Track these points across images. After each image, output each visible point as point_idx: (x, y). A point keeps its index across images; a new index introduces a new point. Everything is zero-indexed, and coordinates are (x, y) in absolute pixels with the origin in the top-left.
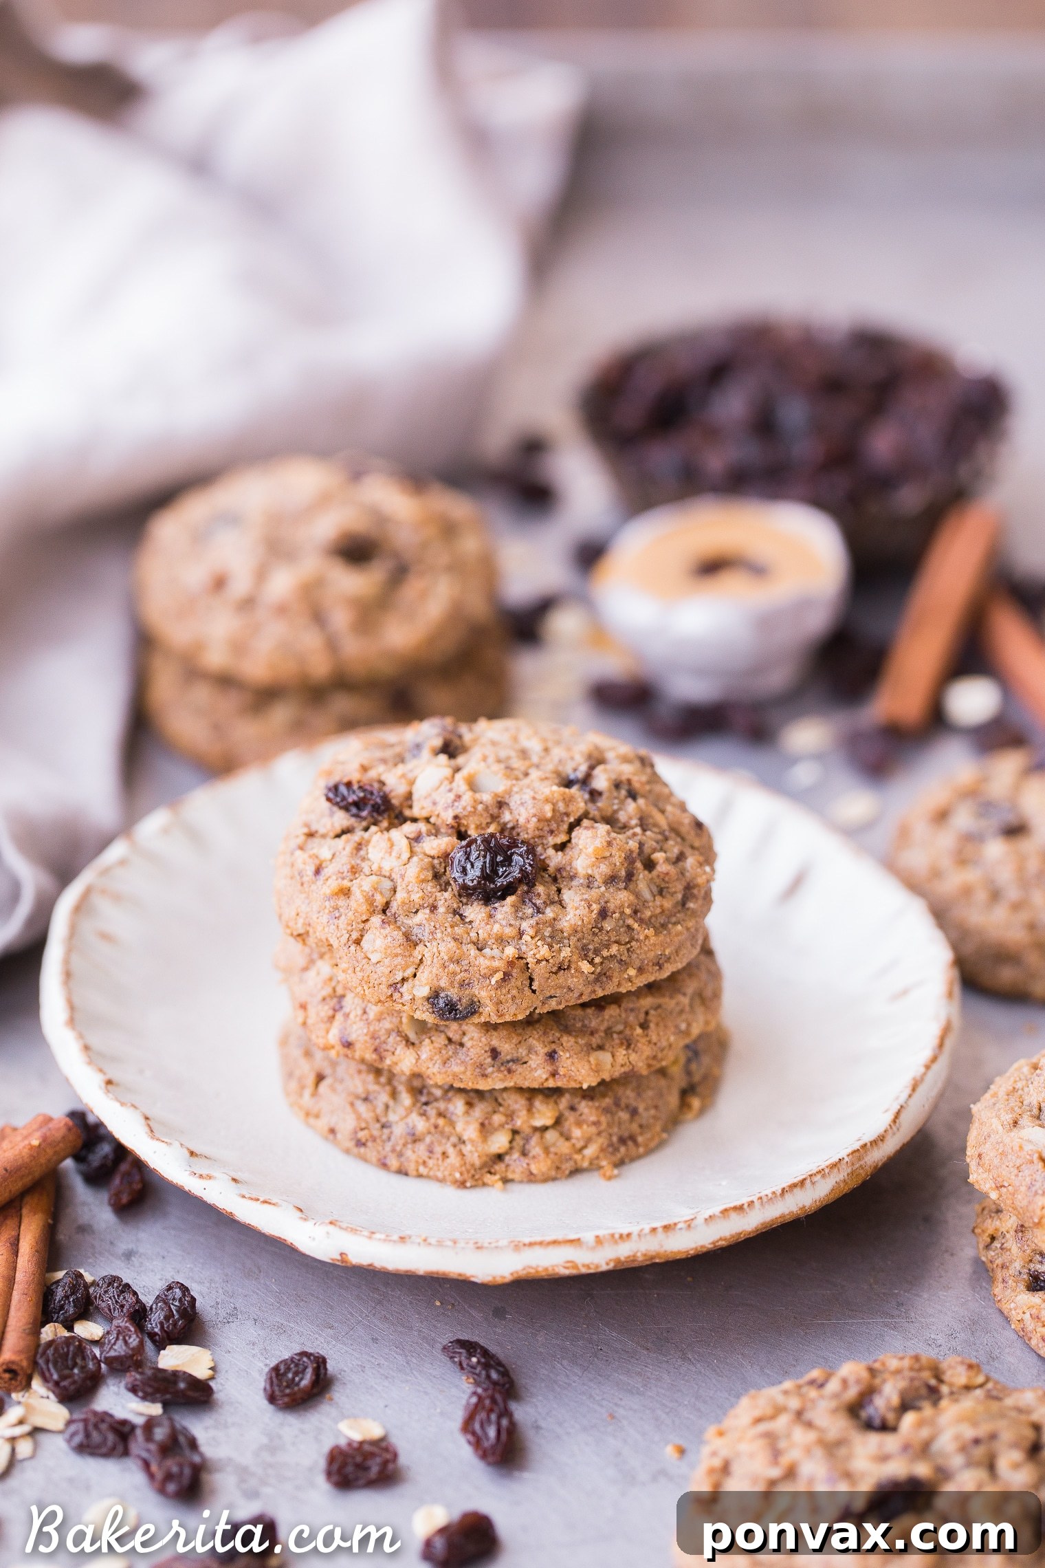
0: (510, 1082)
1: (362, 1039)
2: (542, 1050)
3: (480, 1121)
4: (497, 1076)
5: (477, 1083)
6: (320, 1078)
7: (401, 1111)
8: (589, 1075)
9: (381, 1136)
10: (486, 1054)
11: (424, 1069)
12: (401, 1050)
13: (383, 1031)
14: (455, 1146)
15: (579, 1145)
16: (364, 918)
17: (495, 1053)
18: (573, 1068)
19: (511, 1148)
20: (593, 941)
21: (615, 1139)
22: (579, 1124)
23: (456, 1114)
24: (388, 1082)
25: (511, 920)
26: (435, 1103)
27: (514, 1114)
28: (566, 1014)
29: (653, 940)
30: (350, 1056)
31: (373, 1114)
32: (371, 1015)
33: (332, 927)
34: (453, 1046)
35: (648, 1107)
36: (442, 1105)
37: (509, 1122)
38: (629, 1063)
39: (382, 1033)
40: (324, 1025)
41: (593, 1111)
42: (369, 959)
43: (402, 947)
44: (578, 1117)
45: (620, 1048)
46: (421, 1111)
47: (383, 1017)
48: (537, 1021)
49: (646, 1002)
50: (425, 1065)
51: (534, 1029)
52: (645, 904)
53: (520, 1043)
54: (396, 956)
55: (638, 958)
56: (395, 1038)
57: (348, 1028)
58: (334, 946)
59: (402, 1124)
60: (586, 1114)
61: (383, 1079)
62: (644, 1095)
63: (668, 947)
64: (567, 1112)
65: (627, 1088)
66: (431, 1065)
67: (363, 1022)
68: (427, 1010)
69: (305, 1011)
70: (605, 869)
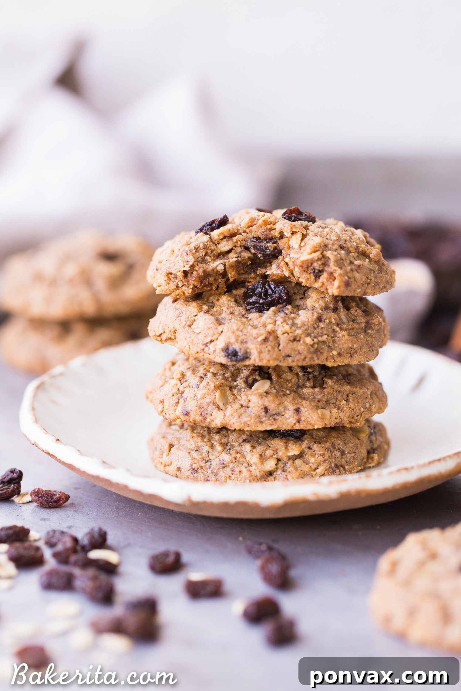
0: (275, 426)
1: (194, 409)
2: (291, 408)
3: (260, 453)
4: (268, 422)
5: (257, 427)
6: (171, 446)
7: (216, 453)
8: (318, 420)
9: (205, 467)
10: (262, 410)
11: (228, 421)
12: (216, 413)
13: (206, 403)
14: (246, 468)
15: (314, 467)
16: (195, 314)
17: (266, 410)
18: (309, 417)
19: (277, 468)
20: (314, 332)
21: (333, 465)
22: (313, 455)
23: (246, 452)
24: (208, 441)
25: (271, 318)
26: (234, 448)
27: (277, 449)
28: (304, 393)
29: (347, 337)
30: (188, 420)
31: (201, 456)
32: (199, 396)
33: (177, 321)
34: (244, 408)
35: (350, 452)
36: (239, 449)
37: (275, 454)
38: (339, 418)
39: (205, 405)
40: (173, 408)
41: (321, 449)
42: (195, 333)
43: (213, 324)
44: (312, 452)
45: (334, 409)
46: (227, 453)
47: (205, 397)
48: (289, 394)
49: (347, 388)
50: (229, 419)
51: (288, 398)
52: (344, 323)
53: (280, 404)
54: (209, 329)
55: (339, 347)
56: (212, 407)
57: (186, 405)
58: (177, 329)
59: (217, 460)
60: (317, 451)
61: (206, 440)
62: (348, 445)
63: (356, 344)
64: (306, 450)
65: (339, 435)
66: (232, 418)
67: (194, 400)
68: (222, 356)
69: (163, 404)
70: (321, 303)
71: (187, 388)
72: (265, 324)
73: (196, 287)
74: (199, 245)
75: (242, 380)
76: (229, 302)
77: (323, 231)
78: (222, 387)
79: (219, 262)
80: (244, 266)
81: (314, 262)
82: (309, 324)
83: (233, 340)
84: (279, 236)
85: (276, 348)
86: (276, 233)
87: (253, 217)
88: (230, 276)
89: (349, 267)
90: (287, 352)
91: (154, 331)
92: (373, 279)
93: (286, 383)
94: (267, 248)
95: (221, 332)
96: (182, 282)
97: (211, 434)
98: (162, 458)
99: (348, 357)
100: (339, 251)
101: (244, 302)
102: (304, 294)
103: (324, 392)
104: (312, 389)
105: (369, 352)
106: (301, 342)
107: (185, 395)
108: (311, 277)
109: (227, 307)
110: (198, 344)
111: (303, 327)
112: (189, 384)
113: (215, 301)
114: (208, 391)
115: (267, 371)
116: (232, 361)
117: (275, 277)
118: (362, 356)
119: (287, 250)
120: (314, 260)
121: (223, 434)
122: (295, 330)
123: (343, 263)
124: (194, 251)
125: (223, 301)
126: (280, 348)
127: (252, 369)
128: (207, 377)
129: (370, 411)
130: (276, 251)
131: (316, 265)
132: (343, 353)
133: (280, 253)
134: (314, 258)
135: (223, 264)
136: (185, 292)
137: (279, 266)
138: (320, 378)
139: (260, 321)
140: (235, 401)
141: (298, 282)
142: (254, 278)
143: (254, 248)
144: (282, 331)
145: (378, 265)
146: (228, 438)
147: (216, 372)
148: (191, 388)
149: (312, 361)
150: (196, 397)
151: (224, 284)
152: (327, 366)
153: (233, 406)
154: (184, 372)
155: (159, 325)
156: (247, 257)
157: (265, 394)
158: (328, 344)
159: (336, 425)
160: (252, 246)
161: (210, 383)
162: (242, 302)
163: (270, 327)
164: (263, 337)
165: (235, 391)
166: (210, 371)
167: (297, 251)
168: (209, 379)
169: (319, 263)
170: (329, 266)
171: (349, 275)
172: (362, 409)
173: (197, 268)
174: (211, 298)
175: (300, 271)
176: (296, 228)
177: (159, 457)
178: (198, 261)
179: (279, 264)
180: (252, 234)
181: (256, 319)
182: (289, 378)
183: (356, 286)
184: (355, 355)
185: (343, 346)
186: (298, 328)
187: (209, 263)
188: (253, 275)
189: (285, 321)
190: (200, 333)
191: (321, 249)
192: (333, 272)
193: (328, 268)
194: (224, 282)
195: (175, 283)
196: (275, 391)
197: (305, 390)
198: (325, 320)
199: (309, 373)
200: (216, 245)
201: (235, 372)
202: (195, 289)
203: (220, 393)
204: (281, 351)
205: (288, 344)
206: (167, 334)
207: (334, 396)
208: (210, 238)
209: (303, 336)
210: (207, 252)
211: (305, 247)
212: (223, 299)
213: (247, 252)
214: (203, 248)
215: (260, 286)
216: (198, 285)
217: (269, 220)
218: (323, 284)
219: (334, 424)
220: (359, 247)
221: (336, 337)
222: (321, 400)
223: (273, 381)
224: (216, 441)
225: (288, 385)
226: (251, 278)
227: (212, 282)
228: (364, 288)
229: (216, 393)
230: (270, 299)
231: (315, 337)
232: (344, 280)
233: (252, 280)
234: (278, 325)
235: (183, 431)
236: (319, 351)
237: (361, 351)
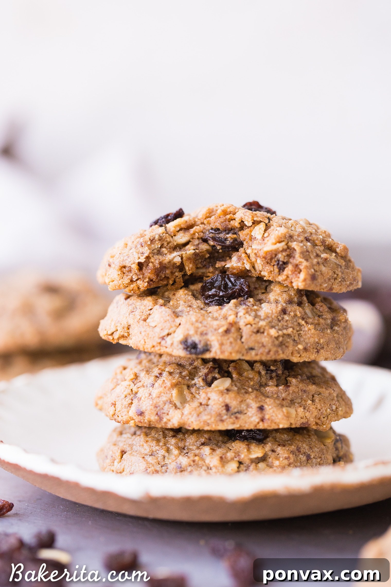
0: (237, 425)
1: (148, 408)
2: (254, 405)
3: (220, 456)
4: (229, 421)
7: (173, 457)
8: (283, 419)
9: (161, 471)
10: (223, 408)
11: (186, 420)
12: (173, 412)
13: (162, 402)
14: (205, 471)
17: (227, 407)
18: (274, 414)
19: (239, 472)
20: (278, 324)
22: (277, 458)
23: (205, 455)
24: (164, 445)
25: (232, 310)
26: (193, 452)
27: (239, 452)
28: (267, 391)
29: (313, 331)
30: (142, 421)
31: (156, 461)
32: (154, 395)
33: (131, 316)
34: (203, 406)
35: (316, 457)
36: (197, 452)
37: (236, 456)
38: (305, 418)
39: (161, 404)
40: (126, 410)
41: (286, 452)
42: (150, 326)
43: (170, 316)
44: (276, 455)
45: (300, 408)
46: (184, 456)
47: (161, 395)
48: (251, 392)
49: (312, 388)
50: (187, 418)
51: (250, 395)
52: (309, 318)
53: (242, 401)
54: (166, 321)
55: (304, 341)
56: (169, 405)
57: (141, 405)
58: (131, 324)
59: (174, 463)
60: (281, 454)
61: (161, 444)
62: (314, 450)
63: (322, 338)
64: (270, 453)
65: (304, 439)
66: (190, 417)
67: (149, 399)
68: (180, 348)
69: (115, 407)
70: (285, 296)
71: (141, 388)
72: (226, 316)
73: (152, 280)
74: (154, 237)
75: (200, 378)
76: (187, 296)
77: (288, 223)
78: (179, 385)
79: (175, 254)
80: (202, 259)
81: (279, 253)
82: (273, 316)
83: (192, 332)
84: (239, 226)
85: (239, 341)
86: (236, 224)
87: (211, 208)
88: (187, 268)
89: (316, 260)
90: (251, 344)
91: (106, 330)
92: (340, 274)
93: (248, 381)
94: (226, 239)
95: (178, 324)
96: (137, 275)
97: (167, 438)
98: (113, 465)
99: (314, 353)
100: (305, 242)
101: (203, 296)
102: (266, 289)
103: (289, 390)
104: (275, 387)
105: (336, 349)
106: (265, 334)
107: (139, 395)
108: (275, 269)
109: (184, 300)
110: (154, 337)
111: (267, 319)
112: (143, 384)
113: (171, 296)
114: (165, 389)
115: (227, 370)
116: (191, 353)
117: (235, 271)
118: (329, 353)
119: (248, 242)
120: (278, 250)
121: (180, 438)
122: (259, 322)
123: (309, 255)
124: (149, 243)
125: (179, 295)
126: (243, 340)
127: (211, 367)
128: (162, 376)
129: (337, 414)
130: (236, 242)
131: (281, 257)
132: (309, 348)
133: (241, 244)
134: (278, 249)
135: (180, 257)
136: (141, 286)
137: (239, 258)
138: (283, 378)
139: (221, 313)
140: (193, 400)
141: (260, 276)
142: (212, 273)
143: (212, 239)
144: (244, 322)
145: (345, 261)
146: (186, 442)
147: (172, 371)
148: (146, 388)
149: (277, 354)
150: (151, 396)
151: (181, 279)
152: (292, 361)
153: (191, 404)
154: (137, 373)
155: (111, 323)
156: (205, 250)
157: (225, 391)
158: (293, 338)
159: (302, 426)
160: (210, 237)
161: (166, 381)
162: (200, 296)
163: (231, 318)
164: (224, 328)
165: (193, 390)
166: (166, 371)
167: (260, 242)
168: (165, 378)
169: (284, 254)
170: (294, 257)
171: (315, 267)
172: (329, 410)
173: (152, 260)
174: (166, 293)
175: (262, 263)
176: (257, 217)
177: (110, 465)
178: (154, 254)
179: (240, 256)
180: (210, 225)
181: (216, 312)
182: (251, 376)
183: (323, 280)
184: (322, 351)
185: (309, 340)
186: (261, 320)
187: (166, 255)
188: (211, 269)
189: (247, 312)
190: (156, 326)
191: (286, 240)
192: (299, 264)
193: (293, 260)
194: (181, 276)
195: (129, 277)
196: (236, 388)
197: (269, 388)
198: (290, 312)
199: (272, 371)
200: (172, 237)
201: (192, 371)
202: (151, 282)
203: (177, 390)
204: (244, 344)
205: (251, 335)
206: (120, 331)
207: (299, 395)
208: (166, 230)
209: (267, 328)
210: (163, 244)
211: (269, 237)
212: (180, 293)
213: (206, 244)
214: (159, 240)
215: (219, 279)
216: (154, 277)
217: (229, 210)
218: (288, 277)
219: (299, 424)
220: (325, 240)
221: (302, 330)
222: (285, 398)
223: (234, 379)
224: (173, 445)
225: (250, 383)
226: (209, 272)
227: (168, 276)
228: (330, 283)
229: (173, 391)
230: (230, 291)
231: (280, 330)
232: (310, 273)
233: (210, 275)
234: (240, 317)
235: (136, 437)
236: (284, 344)
237: (328, 347)
